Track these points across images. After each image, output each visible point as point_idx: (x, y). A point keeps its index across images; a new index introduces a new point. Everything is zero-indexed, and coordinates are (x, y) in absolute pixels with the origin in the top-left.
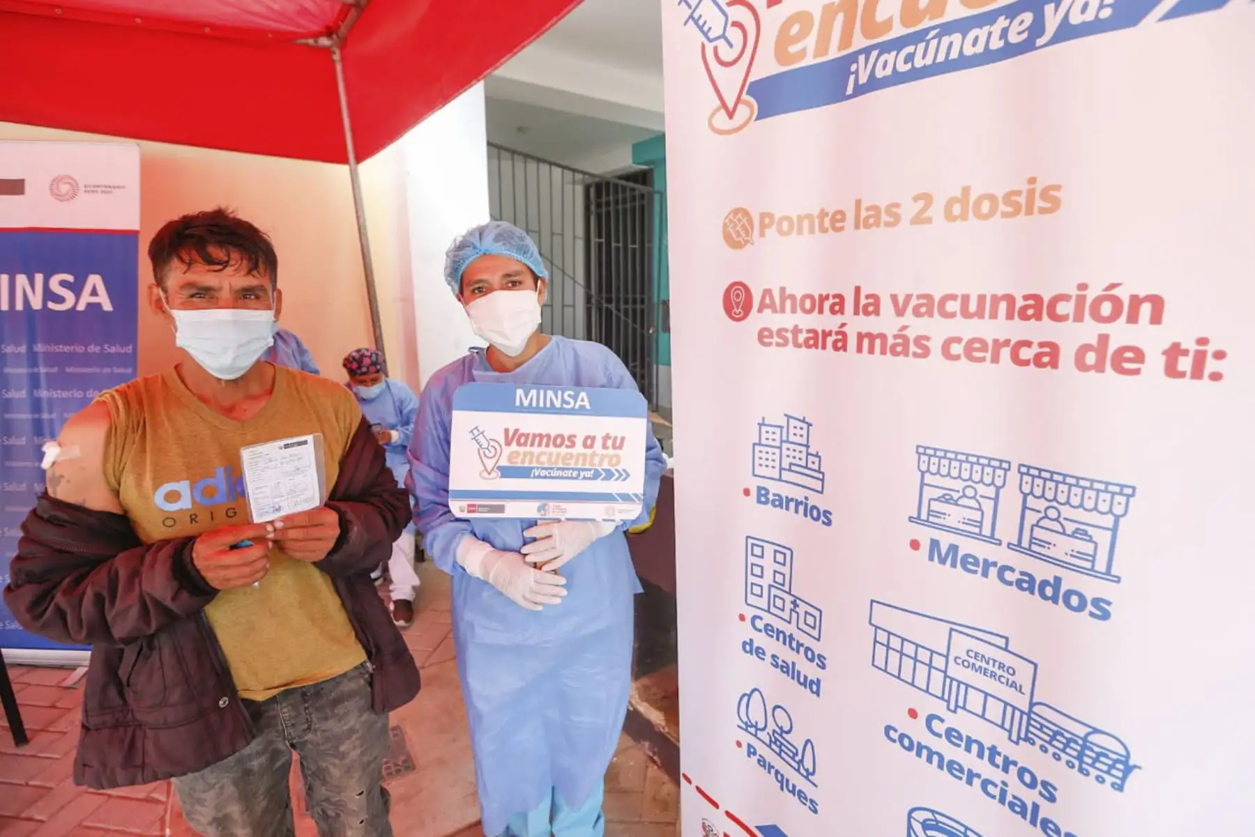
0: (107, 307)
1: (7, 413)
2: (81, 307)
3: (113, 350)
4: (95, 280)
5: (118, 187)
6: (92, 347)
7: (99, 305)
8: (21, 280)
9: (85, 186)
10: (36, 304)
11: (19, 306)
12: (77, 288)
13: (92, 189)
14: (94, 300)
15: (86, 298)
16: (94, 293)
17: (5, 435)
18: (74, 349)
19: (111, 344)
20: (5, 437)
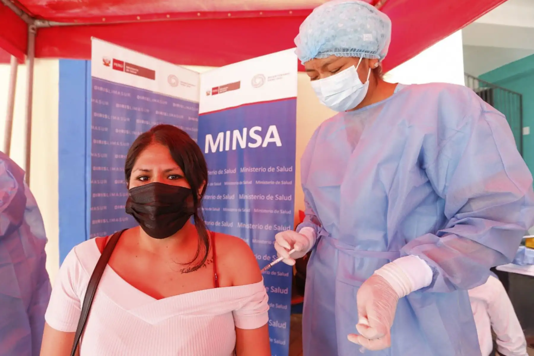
0: (279, 144)
1: (225, 208)
2: (265, 145)
3: (282, 170)
4: (273, 129)
5: (286, 74)
6: (270, 168)
7: (274, 143)
8: (236, 133)
9: (269, 78)
10: (243, 145)
11: (234, 148)
12: (263, 134)
13: (271, 79)
14: (272, 140)
15: (268, 139)
16: (272, 136)
17: (223, 221)
18: (260, 170)
19: (281, 166)
20: (223, 222)
